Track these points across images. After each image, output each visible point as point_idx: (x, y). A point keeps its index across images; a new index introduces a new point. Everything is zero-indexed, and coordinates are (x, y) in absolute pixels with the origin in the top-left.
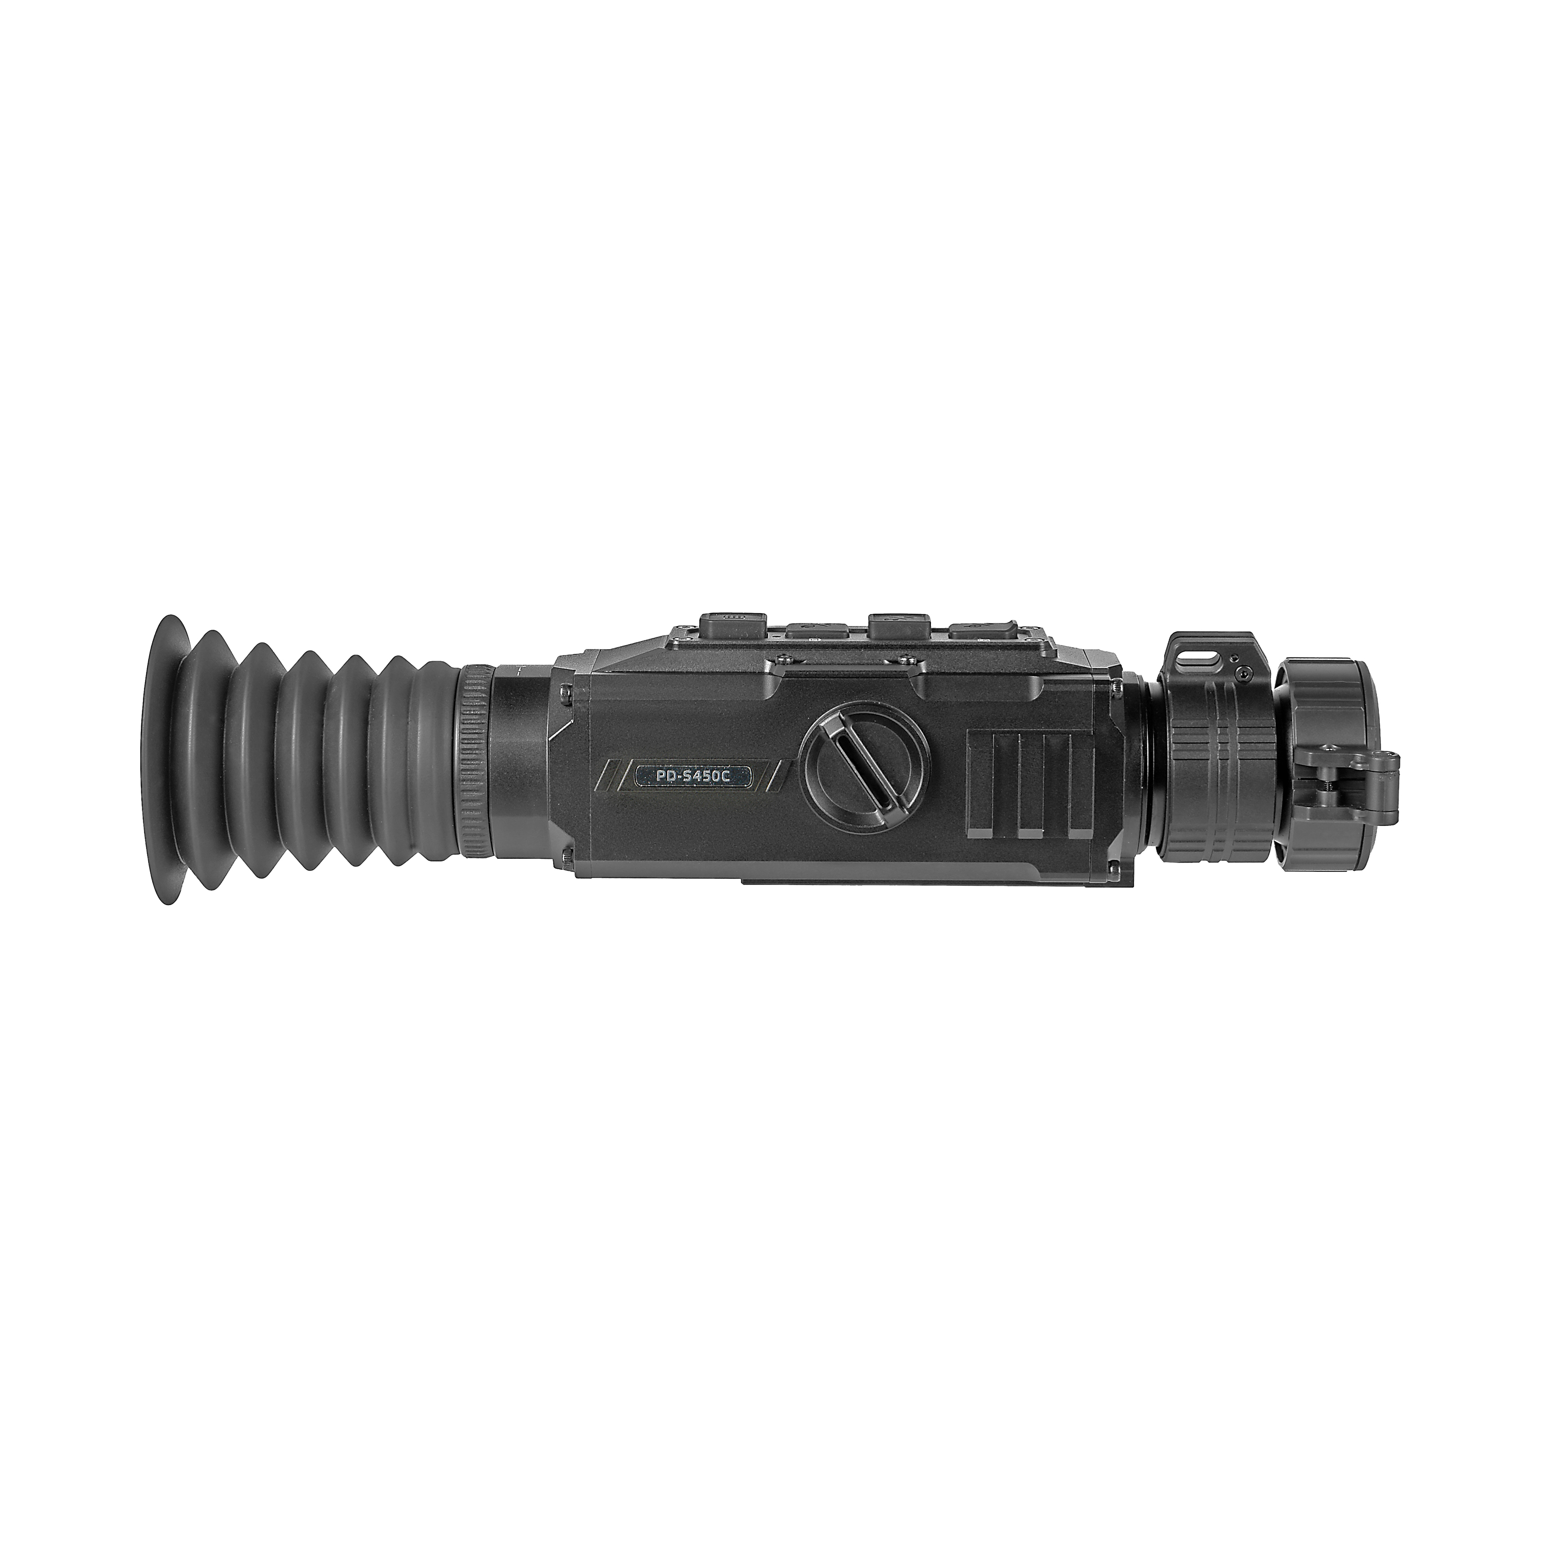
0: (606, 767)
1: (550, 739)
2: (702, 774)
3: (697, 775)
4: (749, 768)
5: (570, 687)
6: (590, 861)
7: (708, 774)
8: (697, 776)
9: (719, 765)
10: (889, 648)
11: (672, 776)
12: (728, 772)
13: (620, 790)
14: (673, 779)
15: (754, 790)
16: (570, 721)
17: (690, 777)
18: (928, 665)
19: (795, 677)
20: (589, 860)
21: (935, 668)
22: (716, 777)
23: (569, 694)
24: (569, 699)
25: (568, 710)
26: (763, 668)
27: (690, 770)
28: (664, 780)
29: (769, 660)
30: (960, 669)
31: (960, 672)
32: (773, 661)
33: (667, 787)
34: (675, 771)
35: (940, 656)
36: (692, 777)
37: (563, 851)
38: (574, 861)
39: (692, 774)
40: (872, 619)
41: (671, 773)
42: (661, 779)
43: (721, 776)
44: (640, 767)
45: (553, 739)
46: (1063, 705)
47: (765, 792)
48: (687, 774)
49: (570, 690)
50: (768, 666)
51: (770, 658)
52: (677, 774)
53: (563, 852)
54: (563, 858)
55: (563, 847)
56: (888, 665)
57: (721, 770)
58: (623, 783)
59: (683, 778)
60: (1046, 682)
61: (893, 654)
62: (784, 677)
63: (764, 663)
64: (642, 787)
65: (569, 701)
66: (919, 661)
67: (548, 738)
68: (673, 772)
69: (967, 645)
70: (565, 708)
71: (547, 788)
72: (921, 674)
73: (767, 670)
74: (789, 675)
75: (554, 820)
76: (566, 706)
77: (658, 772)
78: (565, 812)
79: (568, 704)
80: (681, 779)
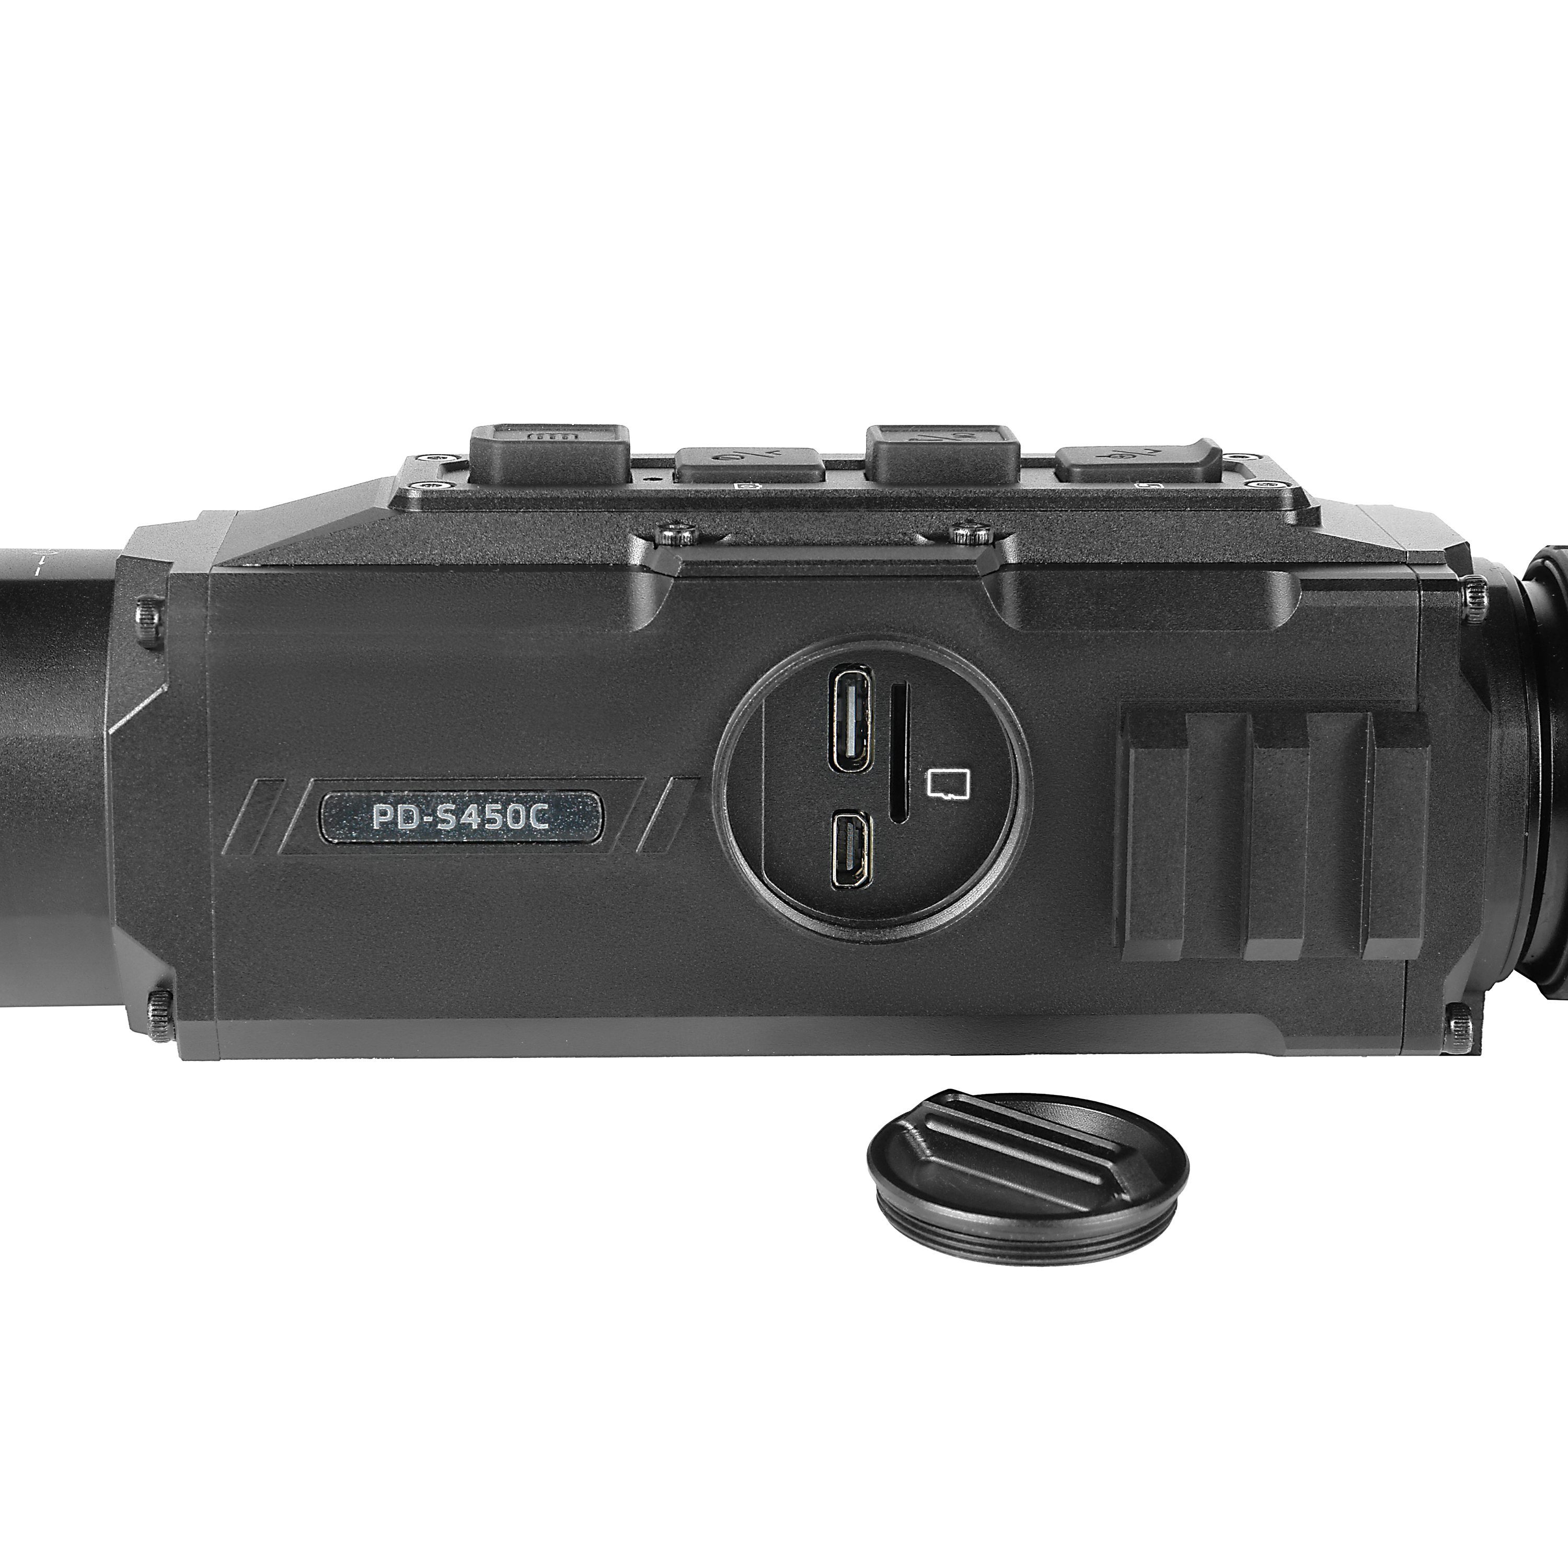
0: (248, 797)
1: (111, 731)
2: (482, 812)
3: (470, 815)
4: (596, 797)
5: (159, 604)
6: (213, 1022)
7: (498, 811)
8: (471, 817)
9: (523, 791)
10: (926, 504)
11: (408, 818)
12: (546, 807)
13: (285, 852)
14: (413, 826)
15: (607, 849)
16: (159, 686)
17: (452, 818)
18: (1021, 544)
19: (705, 577)
20: (212, 1019)
21: (1039, 553)
22: (516, 819)
23: (156, 620)
24: (157, 633)
25: (153, 660)
26: (626, 554)
27: (453, 803)
28: (389, 828)
29: (639, 536)
30: (1096, 554)
31: (1096, 561)
32: (649, 538)
33: (396, 843)
34: (417, 806)
35: (1047, 525)
36: (458, 819)
37: (151, 994)
38: (177, 1022)
39: (459, 813)
40: (879, 436)
41: (407, 811)
42: (382, 824)
43: (528, 817)
44: (331, 797)
45: (118, 731)
46: (1347, 641)
47: (633, 852)
48: (446, 811)
49: (159, 612)
50: (638, 550)
51: (641, 530)
52: (422, 813)
53: (149, 999)
54: (150, 1014)
55: (151, 986)
56: (926, 545)
57: (528, 803)
58: (292, 836)
59: (437, 821)
60: (1308, 585)
61: (936, 520)
62: (678, 577)
63: (627, 541)
64: (338, 844)
65: (157, 638)
66: (999, 537)
67: (108, 728)
68: (412, 807)
69: (1111, 498)
70: (147, 656)
71: (108, 848)
72: (1006, 566)
73: (636, 558)
74: (692, 572)
75: (124, 924)
76: (151, 649)
77: (377, 808)
78: (150, 906)
79: (153, 644)
80: (430, 824)
